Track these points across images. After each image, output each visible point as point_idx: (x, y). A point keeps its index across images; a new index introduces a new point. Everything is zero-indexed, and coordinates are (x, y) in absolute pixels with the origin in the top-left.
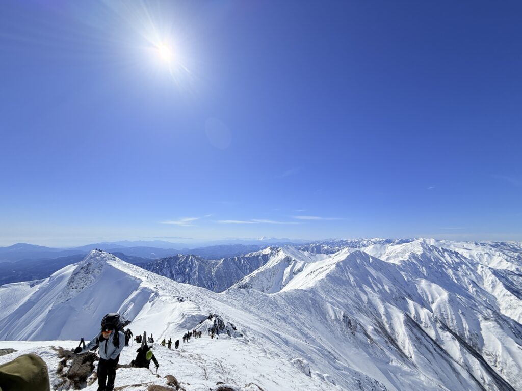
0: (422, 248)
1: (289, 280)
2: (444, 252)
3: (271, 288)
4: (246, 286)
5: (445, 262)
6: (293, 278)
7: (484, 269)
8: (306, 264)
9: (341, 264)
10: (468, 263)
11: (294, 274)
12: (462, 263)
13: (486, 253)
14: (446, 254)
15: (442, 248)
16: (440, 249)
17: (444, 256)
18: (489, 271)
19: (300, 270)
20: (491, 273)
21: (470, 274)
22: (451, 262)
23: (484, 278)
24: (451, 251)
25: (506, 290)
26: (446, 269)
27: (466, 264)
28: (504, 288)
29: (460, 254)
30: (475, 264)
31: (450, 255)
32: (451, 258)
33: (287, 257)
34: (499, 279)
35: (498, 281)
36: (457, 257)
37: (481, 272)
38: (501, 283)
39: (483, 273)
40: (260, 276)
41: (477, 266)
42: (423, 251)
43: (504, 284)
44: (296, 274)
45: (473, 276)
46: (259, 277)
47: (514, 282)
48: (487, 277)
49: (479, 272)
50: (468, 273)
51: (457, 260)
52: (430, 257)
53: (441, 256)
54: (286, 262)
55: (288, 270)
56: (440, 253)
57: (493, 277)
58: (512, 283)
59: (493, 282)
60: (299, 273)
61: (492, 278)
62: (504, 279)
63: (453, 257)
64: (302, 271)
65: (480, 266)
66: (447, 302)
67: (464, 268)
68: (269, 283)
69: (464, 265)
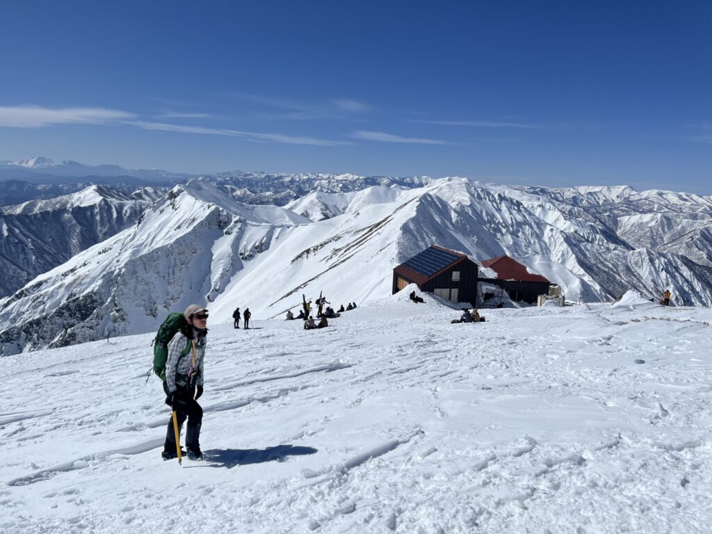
0: (468, 195)
1: (233, 274)
2: (500, 203)
3: (178, 302)
4: (93, 301)
5: (501, 221)
6: (242, 267)
7: (554, 232)
8: (279, 230)
9: (412, 226)
10: (533, 224)
11: (245, 259)
12: (526, 223)
13: (540, 206)
14: (503, 207)
15: (499, 195)
16: (496, 196)
17: (499, 210)
18: (560, 236)
19: (262, 247)
20: (562, 239)
21: (534, 243)
22: (510, 222)
23: (552, 249)
24: (512, 200)
25: (579, 267)
26: (502, 235)
27: (531, 226)
28: (577, 264)
29: (524, 207)
30: (541, 224)
31: (509, 209)
32: (511, 213)
33: (216, 214)
34: (572, 250)
35: (571, 252)
36: (519, 211)
37: (549, 238)
38: (574, 255)
39: (552, 239)
40: (140, 270)
41: (545, 227)
42: (471, 201)
43: (577, 257)
44: (251, 257)
45: (537, 245)
46: (134, 272)
47: (587, 253)
48: (556, 248)
49: (546, 238)
50: (532, 241)
51: (519, 218)
52: (482, 212)
53: (497, 210)
54: (215, 227)
55: (222, 247)
56: (495, 205)
57: (565, 245)
58: (585, 255)
59: (563, 255)
60: (260, 255)
61: (563, 249)
62: (577, 249)
63: (514, 212)
64: (267, 248)
65: (549, 228)
66: (580, 296)
67: (527, 233)
68: (169, 288)
69: (527, 227)
